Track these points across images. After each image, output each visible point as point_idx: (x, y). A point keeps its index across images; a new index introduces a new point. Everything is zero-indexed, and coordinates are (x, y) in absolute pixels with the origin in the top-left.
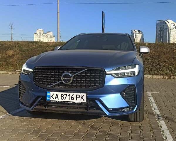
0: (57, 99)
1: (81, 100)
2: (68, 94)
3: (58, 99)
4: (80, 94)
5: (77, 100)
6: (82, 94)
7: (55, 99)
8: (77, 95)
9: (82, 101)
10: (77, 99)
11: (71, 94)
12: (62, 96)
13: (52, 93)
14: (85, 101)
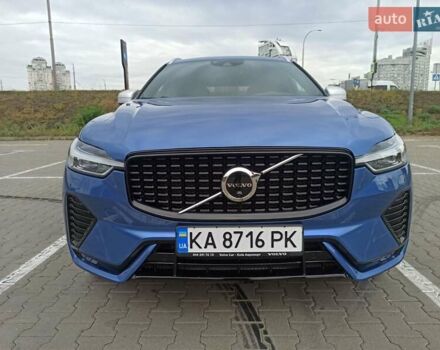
0: (212, 247)
1: (286, 246)
2: (246, 230)
3: (215, 247)
4: (282, 230)
5: (272, 246)
6: (290, 230)
7: (206, 247)
8: (273, 233)
9: (290, 249)
10: (275, 243)
11: (256, 230)
12: (227, 238)
13: (194, 231)
14: (299, 248)
